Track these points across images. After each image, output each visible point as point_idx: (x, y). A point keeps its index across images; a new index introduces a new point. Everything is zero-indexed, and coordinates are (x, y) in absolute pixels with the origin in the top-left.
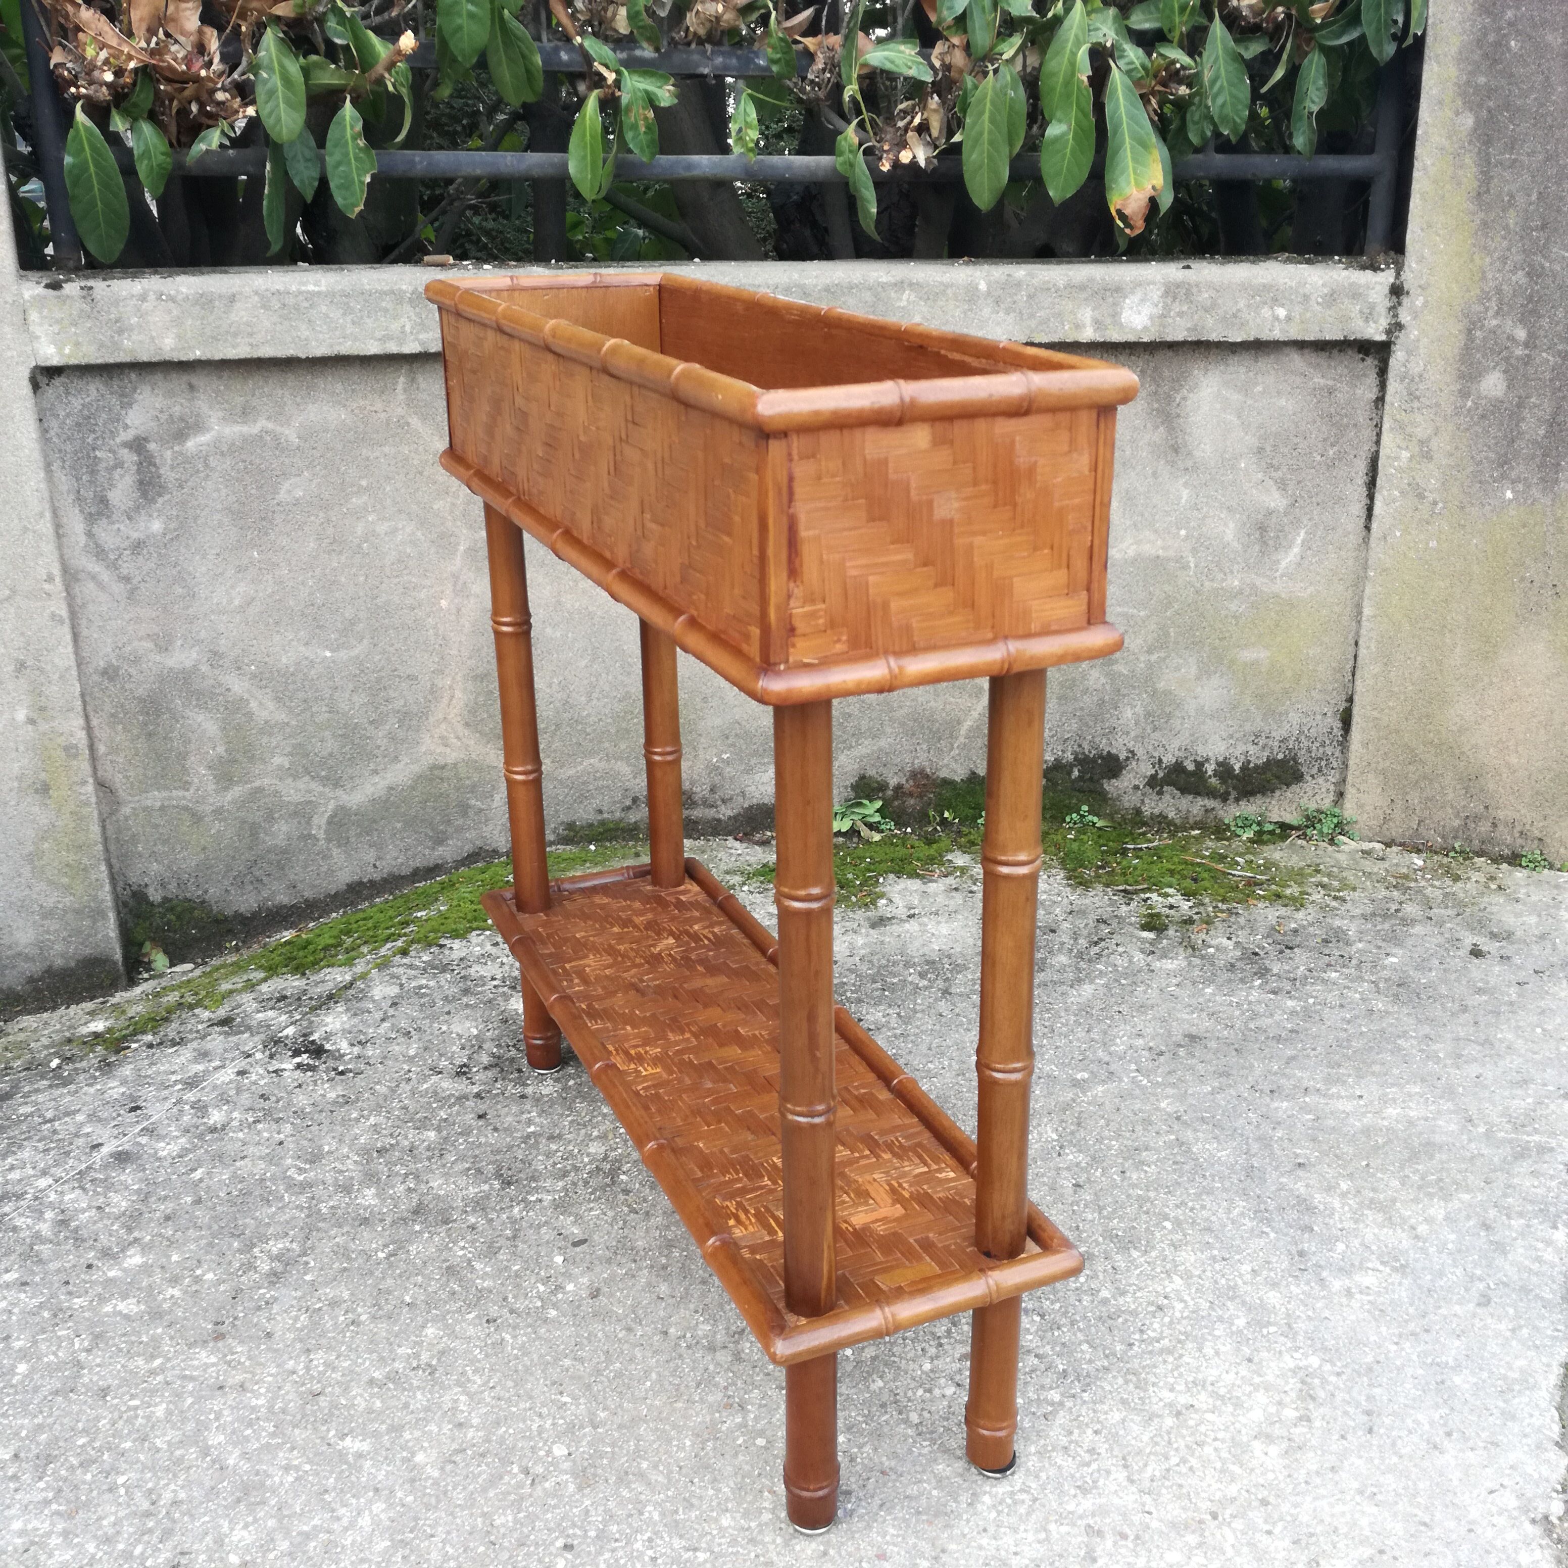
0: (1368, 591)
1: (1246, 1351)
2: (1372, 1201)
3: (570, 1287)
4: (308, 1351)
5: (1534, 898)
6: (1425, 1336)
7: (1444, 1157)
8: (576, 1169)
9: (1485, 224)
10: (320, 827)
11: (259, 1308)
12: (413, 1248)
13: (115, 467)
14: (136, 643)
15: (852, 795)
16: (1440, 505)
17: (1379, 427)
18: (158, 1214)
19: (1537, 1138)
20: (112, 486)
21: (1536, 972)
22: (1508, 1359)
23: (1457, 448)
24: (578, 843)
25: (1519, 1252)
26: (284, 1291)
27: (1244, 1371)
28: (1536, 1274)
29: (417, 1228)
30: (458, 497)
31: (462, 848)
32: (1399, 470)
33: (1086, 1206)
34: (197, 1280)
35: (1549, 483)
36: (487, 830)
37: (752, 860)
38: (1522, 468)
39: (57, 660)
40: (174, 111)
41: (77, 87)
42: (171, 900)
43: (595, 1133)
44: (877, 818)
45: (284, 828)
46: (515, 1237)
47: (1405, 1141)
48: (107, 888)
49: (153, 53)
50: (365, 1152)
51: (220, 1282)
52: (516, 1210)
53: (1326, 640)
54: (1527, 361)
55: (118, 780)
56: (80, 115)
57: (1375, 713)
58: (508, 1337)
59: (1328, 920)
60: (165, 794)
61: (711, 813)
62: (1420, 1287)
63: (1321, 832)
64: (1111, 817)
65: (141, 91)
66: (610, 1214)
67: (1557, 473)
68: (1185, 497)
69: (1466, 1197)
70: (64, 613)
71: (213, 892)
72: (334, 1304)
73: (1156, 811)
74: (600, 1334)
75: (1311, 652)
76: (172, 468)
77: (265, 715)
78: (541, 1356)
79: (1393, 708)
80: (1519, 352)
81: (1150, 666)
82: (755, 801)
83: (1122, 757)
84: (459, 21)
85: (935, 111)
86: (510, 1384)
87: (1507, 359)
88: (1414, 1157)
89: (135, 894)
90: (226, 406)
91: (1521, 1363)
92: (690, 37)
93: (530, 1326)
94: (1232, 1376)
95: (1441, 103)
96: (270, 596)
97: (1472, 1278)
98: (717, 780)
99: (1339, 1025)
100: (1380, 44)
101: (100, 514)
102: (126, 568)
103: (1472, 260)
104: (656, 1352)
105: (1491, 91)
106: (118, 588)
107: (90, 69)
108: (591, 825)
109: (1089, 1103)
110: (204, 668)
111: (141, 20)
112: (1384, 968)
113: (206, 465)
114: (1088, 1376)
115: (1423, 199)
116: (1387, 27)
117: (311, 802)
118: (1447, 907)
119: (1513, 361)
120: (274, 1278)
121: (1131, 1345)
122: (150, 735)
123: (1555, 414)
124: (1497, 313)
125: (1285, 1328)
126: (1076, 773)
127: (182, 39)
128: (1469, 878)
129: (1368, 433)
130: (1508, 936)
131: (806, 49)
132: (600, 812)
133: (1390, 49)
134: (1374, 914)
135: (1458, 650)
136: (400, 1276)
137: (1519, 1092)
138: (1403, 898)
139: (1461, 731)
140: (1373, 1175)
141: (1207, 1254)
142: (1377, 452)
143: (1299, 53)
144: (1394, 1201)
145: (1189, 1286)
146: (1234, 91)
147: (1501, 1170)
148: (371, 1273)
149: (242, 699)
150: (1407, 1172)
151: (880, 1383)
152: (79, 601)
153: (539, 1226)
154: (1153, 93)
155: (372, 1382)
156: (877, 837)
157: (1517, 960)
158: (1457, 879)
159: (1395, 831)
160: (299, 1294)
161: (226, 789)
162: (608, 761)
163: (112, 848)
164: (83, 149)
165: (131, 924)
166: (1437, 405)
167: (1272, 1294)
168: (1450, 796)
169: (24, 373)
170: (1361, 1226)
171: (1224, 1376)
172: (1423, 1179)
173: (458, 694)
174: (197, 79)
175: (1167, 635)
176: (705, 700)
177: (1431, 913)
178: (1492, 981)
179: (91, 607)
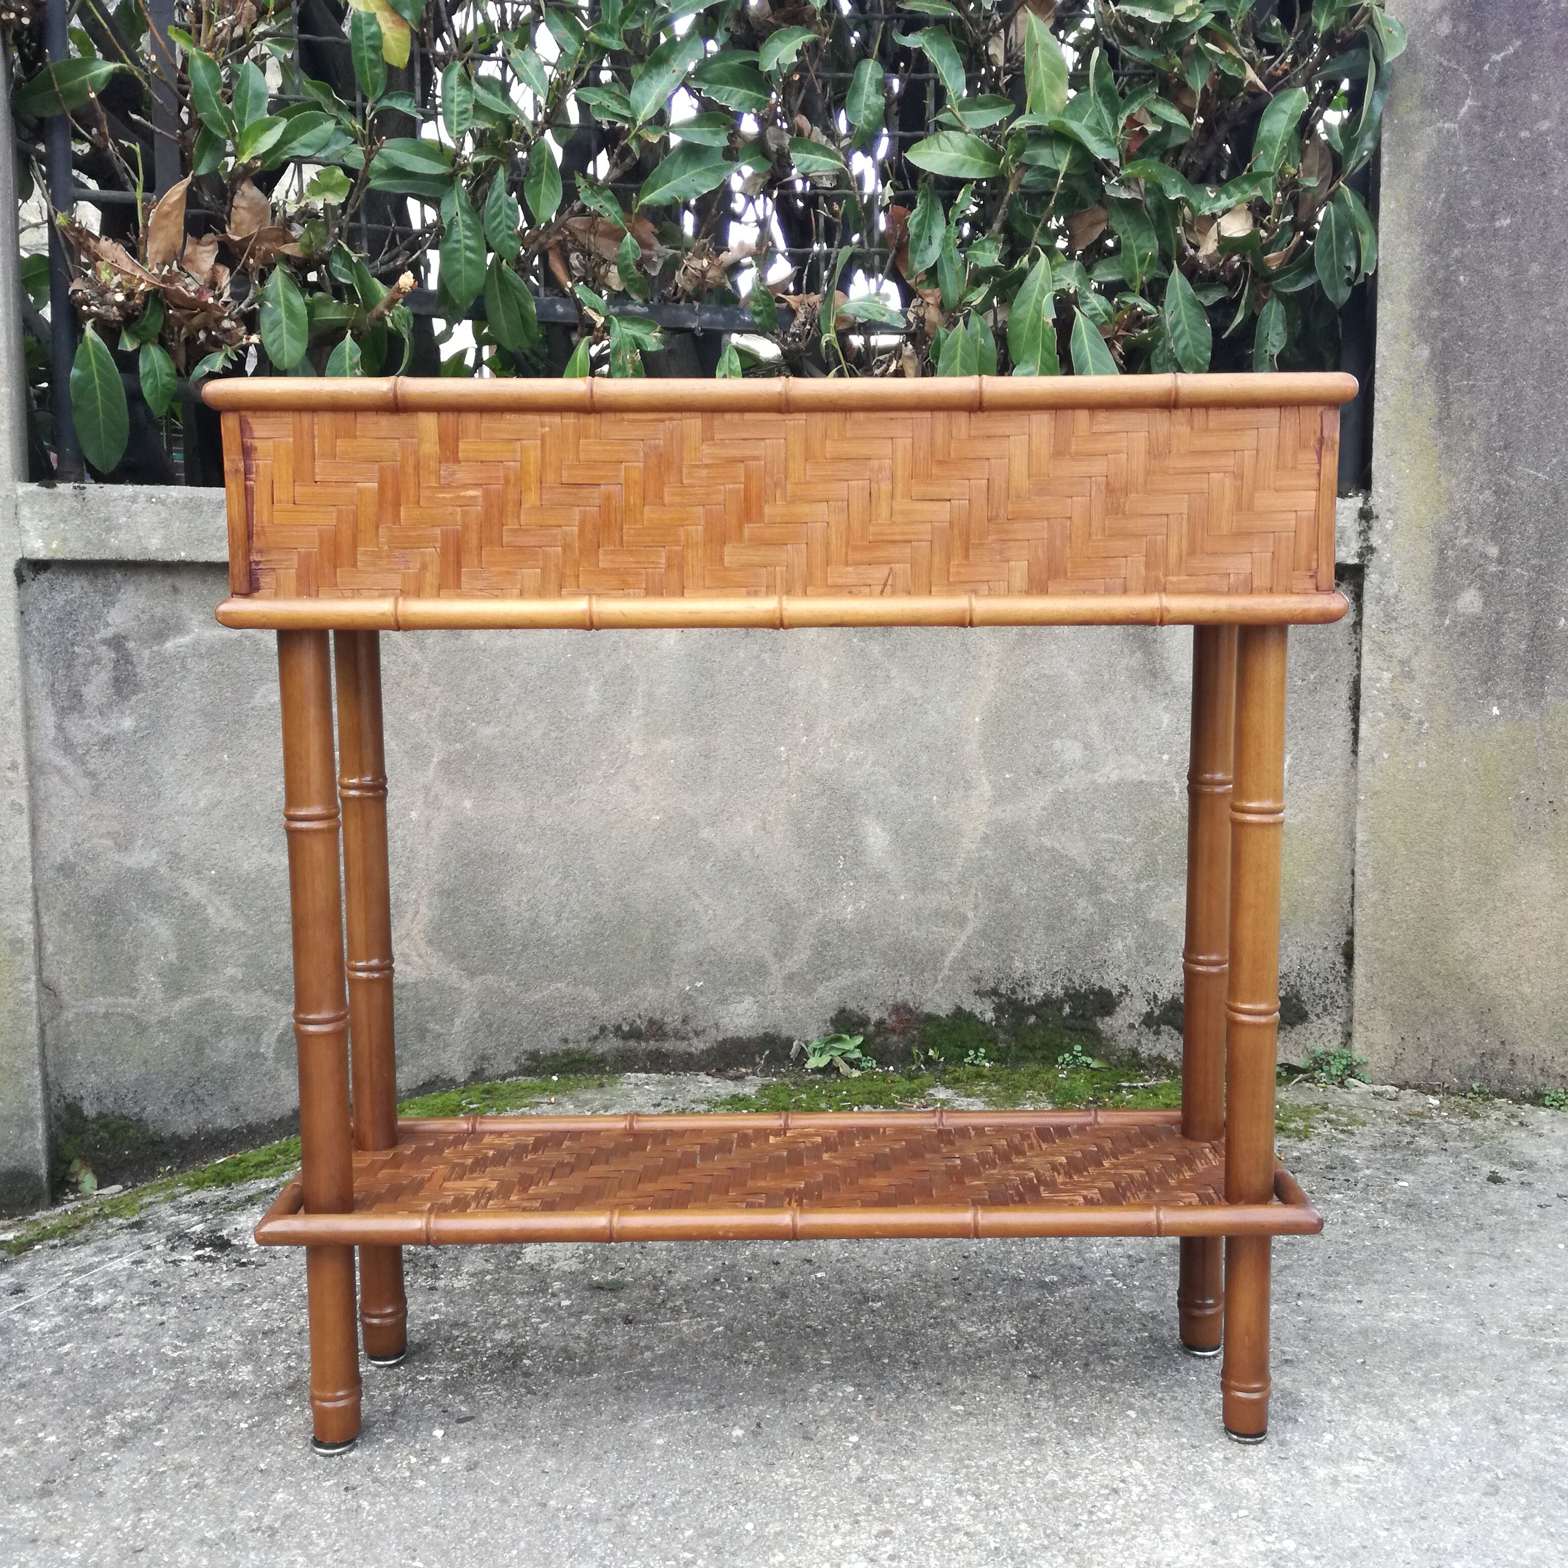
0: (1360, 815)
1: (1211, 1534)
2: (1366, 1395)
3: (446, 1460)
4: (140, 1510)
5: (1558, 1133)
6: (1422, 1524)
7: (1451, 1356)
8: (476, 1353)
9: (1448, 447)
10: (269, 1045)
11: (97, 1469)
12: (279, 1421)
13: (93, 663)
14: (95, 840)
15: (831, 1029)
16: (1426, 725)
17: (1358, 650)
18: (12, 1382)
19: (1557, 1340)
20: (87, 681)
21: (1560, 1196)
22: (1517, 1546)
23: (1438, 666)
24: (540, 1075)
25: (1534, 1444)
26: (127, 1455)
27: (1206, 1553)
28: (1553, 1466)
29: (289, 1402)
30: (434, 709)
31: (417, 1075)
32: (1382, 691)
33: (1041, 1395)
34: (37, 1442)
35: (1535, 697)
36: (445, 1057)
37: (722, 1092)
38: (1506, 683)
39: (11, 850)
40: (182, 338)
41: (89, 306)
42: (106, 1116)
43: (505, 1322)
44: (857, 1054)
45: (232, 1045)
46: (394, 1413)
47: (1408, 1342)
48: (39, 1095)
49: (164, 280)
50: (252, 1335)
51: (60, 1445)
52: (401, 1388)
53: (1321, 868)
54: (1502, 576)
55: (63, 983)
56: (89, 331)
57: (1377, 944)
58: (365, 1504)
59: (1334, 1150)
60: (110, 1000)
61: (682, 1046)
62: (1418, 1477)
63: (1330, 1075)
64: (1106, 1058)
65: (151, 315)
66: (505, 1394)
67: (1542, 686)
68: (1166, 722)
69: (1474, 1393)
70: (24, 802)
71: (152, 1110)
72: (180, 1468)
73: (1154, 1053)
74: (469, 1504)
75: (1306, 881)
76: (149, 667)
77: (221, 922)
78: (399, 1523)
79: (1396, 938)
80: (1493, 568)
81: (1139, 895)
82: (729, 1035)
83: (1115, 992)
84: (458, 267)
85: (910, 357)
86: (358, 1547)
87: (1481, 576)
88: (1417, 1355)
89: (68, 1107)
90: (208, 609)
91: (1533, 1550)
92: (679, 295)
93: (393, 1494)
94: (1192, 1558)
95: (1396, 337)
96: (236, 800)
97: (1479, 1469)
98: (690, 1009)
99: (1340, 1239)
100: (1335, 289)
101: (72, 708)
102: (94, 763)
103: (1439, 483)
104: (529, 1522)
105: (1444, 324)
106: (83, 783)
107: (103, 291)
108: (555, 1055)
109: (1056, 1303)
110: (163, 870)
111: (157, 252)
112: (1393, 1191)
113: (184, 667)
114: (1024, 1553)
115: (1385, 424)
116: (1341, 274)
117: (262, 1018)
118: (1464, 1141)
119: (1487, 578)
120: (121, 1442)
121: (1077, 1526)
122: (100, 936)
123: (1535, 629)
124: (1468, 532)
125: (1258, 1514)
126: (1067, 1010)
127: (195, 275)
128: (1488, 1117)
129: (1348, 657)
130: (1531, 1166)
131: (789, 306)
132: (566, 1041)
133: (1344, 294)
134: (1383, 1146)
135: (1457, 874)
136: (259, 1445)
137: (1538, 1299)
138: (1416, 1132)
139: (1470, 959)
140: (1369, 1372)
141: (1175, 1441)
142: (1359, 676)
143: (1257, 302)
144: (1391, 1395)
145: (1150, 1472)
146: (1196, 334)
147: (1516, 1369)
148: (228, 1441)
149: (199, 904)
150: (1407, 1369)
151: (781, 1557)
152: (42, 794)
153: (424, 1403)
154: (1117, 338)
155: (202, 1541)
156: (856, 1074)
157: (1539, 1186)
158: (1474, 1116)
159: (1409, 1072)
160: (144, 1457)
161: (175, 998)
162: (576, 985)
163: (50, 1054)
164: (90, 363)
165: (61, 1140)
166: (1415, 625)
167: (1244, 1480)
168: (1464, 1032)
169: (10, 564)
170: (1353, 1418)
171: (1182, 1557)
172: (1425, 1376)
173: (423, 909)
174: (205, 307)
175: (1155, 862)
176: (678, 923)
177: (1447, 1145)
178: (1511, 1204)
179: (54, 800)
